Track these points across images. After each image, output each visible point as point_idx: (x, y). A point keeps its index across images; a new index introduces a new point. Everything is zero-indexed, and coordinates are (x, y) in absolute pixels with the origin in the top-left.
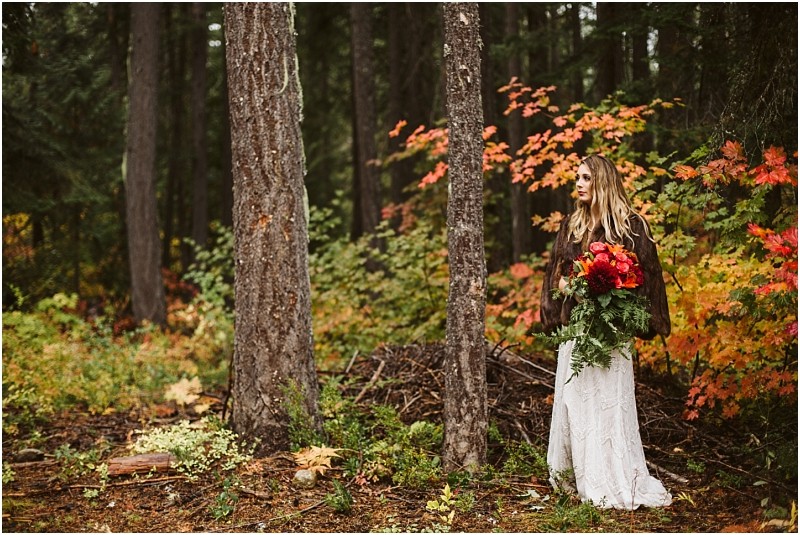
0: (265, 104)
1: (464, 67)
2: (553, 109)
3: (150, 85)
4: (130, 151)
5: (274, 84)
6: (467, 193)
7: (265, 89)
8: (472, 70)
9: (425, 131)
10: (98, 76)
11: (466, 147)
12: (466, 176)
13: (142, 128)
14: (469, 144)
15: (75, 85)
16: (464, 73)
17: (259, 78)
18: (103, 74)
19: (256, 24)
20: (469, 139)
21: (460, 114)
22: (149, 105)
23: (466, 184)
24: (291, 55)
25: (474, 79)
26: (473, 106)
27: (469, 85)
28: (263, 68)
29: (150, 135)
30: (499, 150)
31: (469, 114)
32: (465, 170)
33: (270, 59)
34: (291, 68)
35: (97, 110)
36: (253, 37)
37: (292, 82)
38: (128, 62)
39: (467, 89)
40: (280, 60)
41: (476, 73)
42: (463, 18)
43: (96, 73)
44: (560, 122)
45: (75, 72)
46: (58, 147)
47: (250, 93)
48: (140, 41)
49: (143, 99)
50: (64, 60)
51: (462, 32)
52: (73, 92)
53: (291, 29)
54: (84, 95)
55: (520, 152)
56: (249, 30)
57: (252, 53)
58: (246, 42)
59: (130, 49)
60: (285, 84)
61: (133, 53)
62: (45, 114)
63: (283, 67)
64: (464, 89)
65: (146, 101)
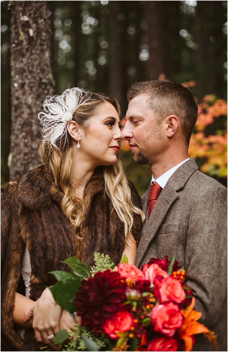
1: (26, 18)
6: (26, 165)
8: (36, 22)
11: (26, 111)
12: (26, 145)
14: (29, 107)
16: (26, 25)
20: (30, 100)
23: (25, 154)
25: (38, 32)
26: (36, 63)
27: (30, 39)
31: (31, 72)
32: (25, 138)
39: (29, 43)
41: (42, 26)
64: (25, 43)
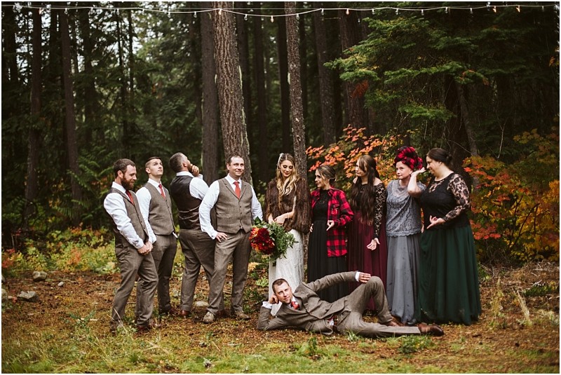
0: (235, 150)
2: (365, 138)
3: (213, 118)
4: (204, 152)
5: (238, 143)
7: (235, 145)
9: (312, 149)
10: (188, 111)
13: (210, 140)
15: (177, 116)
16: (298, 138)
17: (233, 141)
18: (190, 109)
19: (231, 123)
21: (297, 151)
22: (213, 128)
24: (244, 132)
27: (300, 142)
28: (234, 138)
29: (214, 143)
30: (340, 156)
33: (236, 134)
34: (244, 137)
35: (188, 129)
36: (230, 127)
37: (245, 141)
38: (202, 107)
40: (240, 134)
42: (297, 119)
43: (187, 109)
44: (366, 143)
45: (176, 109)
46: (168, 150)
47: (230, 146)
48: (207, 96)
49: (210, 125)
50: (170, 103)
51: (297, 124)
52: (175, 120)
53: (244, 123)
54: (181, 122)
55: (348, 157)
56: (229, 125)
57: (230, 133)
58: (228, 129)
59: (203, 100)
60: (242, 142)
61: (204, 103)
62: (161, 132)
63: (241, 137)
65: (212, 125)
